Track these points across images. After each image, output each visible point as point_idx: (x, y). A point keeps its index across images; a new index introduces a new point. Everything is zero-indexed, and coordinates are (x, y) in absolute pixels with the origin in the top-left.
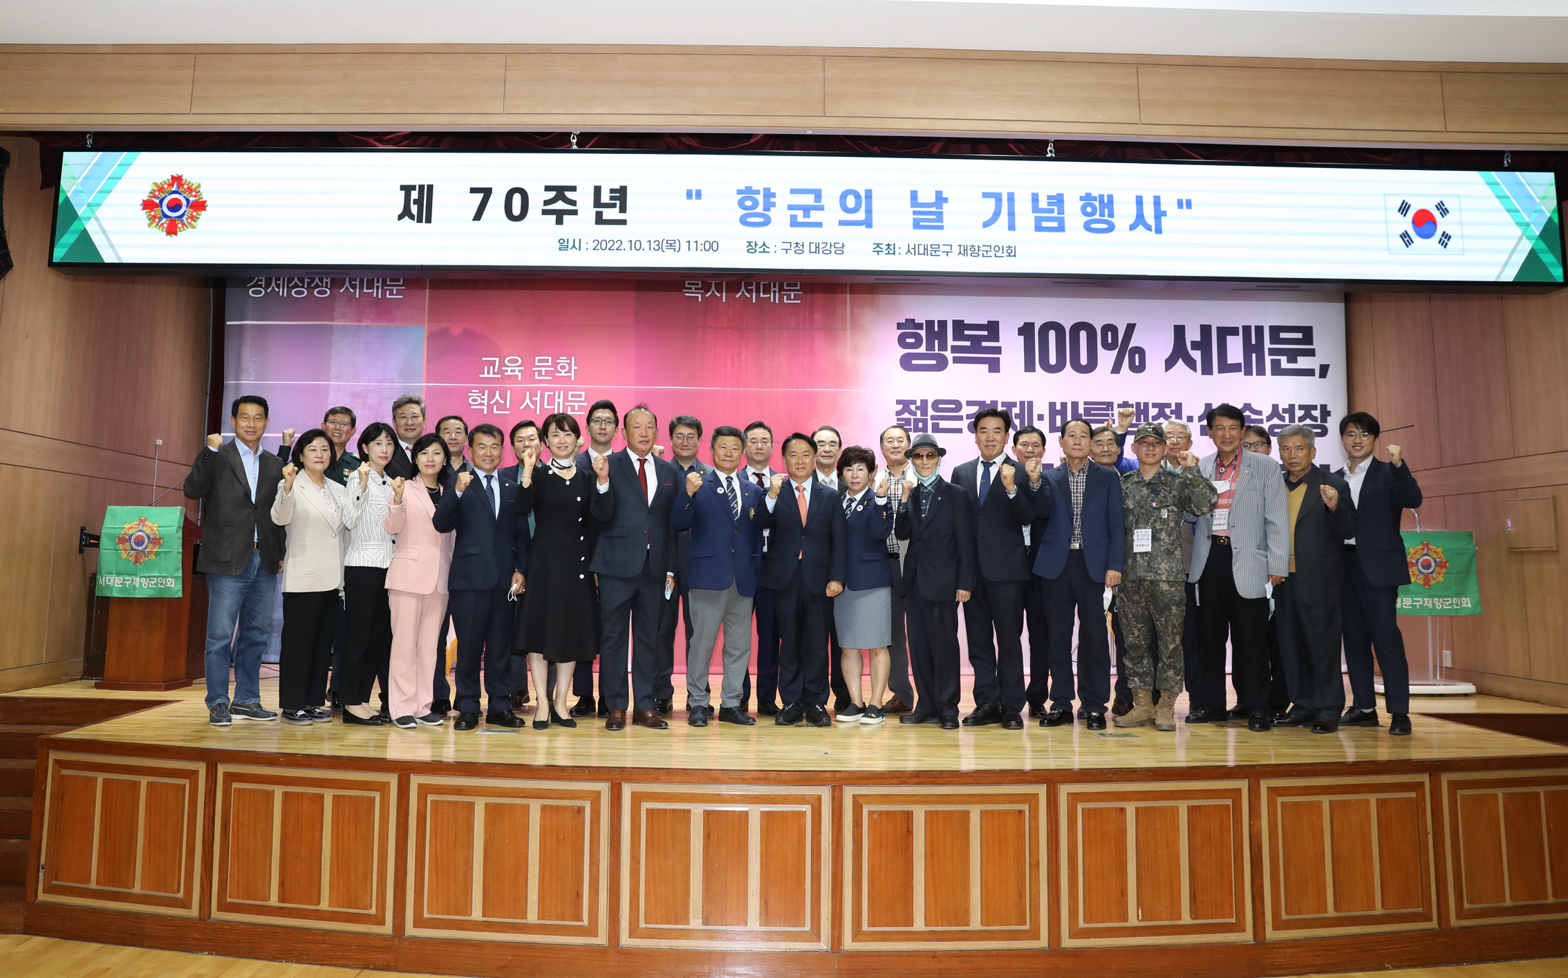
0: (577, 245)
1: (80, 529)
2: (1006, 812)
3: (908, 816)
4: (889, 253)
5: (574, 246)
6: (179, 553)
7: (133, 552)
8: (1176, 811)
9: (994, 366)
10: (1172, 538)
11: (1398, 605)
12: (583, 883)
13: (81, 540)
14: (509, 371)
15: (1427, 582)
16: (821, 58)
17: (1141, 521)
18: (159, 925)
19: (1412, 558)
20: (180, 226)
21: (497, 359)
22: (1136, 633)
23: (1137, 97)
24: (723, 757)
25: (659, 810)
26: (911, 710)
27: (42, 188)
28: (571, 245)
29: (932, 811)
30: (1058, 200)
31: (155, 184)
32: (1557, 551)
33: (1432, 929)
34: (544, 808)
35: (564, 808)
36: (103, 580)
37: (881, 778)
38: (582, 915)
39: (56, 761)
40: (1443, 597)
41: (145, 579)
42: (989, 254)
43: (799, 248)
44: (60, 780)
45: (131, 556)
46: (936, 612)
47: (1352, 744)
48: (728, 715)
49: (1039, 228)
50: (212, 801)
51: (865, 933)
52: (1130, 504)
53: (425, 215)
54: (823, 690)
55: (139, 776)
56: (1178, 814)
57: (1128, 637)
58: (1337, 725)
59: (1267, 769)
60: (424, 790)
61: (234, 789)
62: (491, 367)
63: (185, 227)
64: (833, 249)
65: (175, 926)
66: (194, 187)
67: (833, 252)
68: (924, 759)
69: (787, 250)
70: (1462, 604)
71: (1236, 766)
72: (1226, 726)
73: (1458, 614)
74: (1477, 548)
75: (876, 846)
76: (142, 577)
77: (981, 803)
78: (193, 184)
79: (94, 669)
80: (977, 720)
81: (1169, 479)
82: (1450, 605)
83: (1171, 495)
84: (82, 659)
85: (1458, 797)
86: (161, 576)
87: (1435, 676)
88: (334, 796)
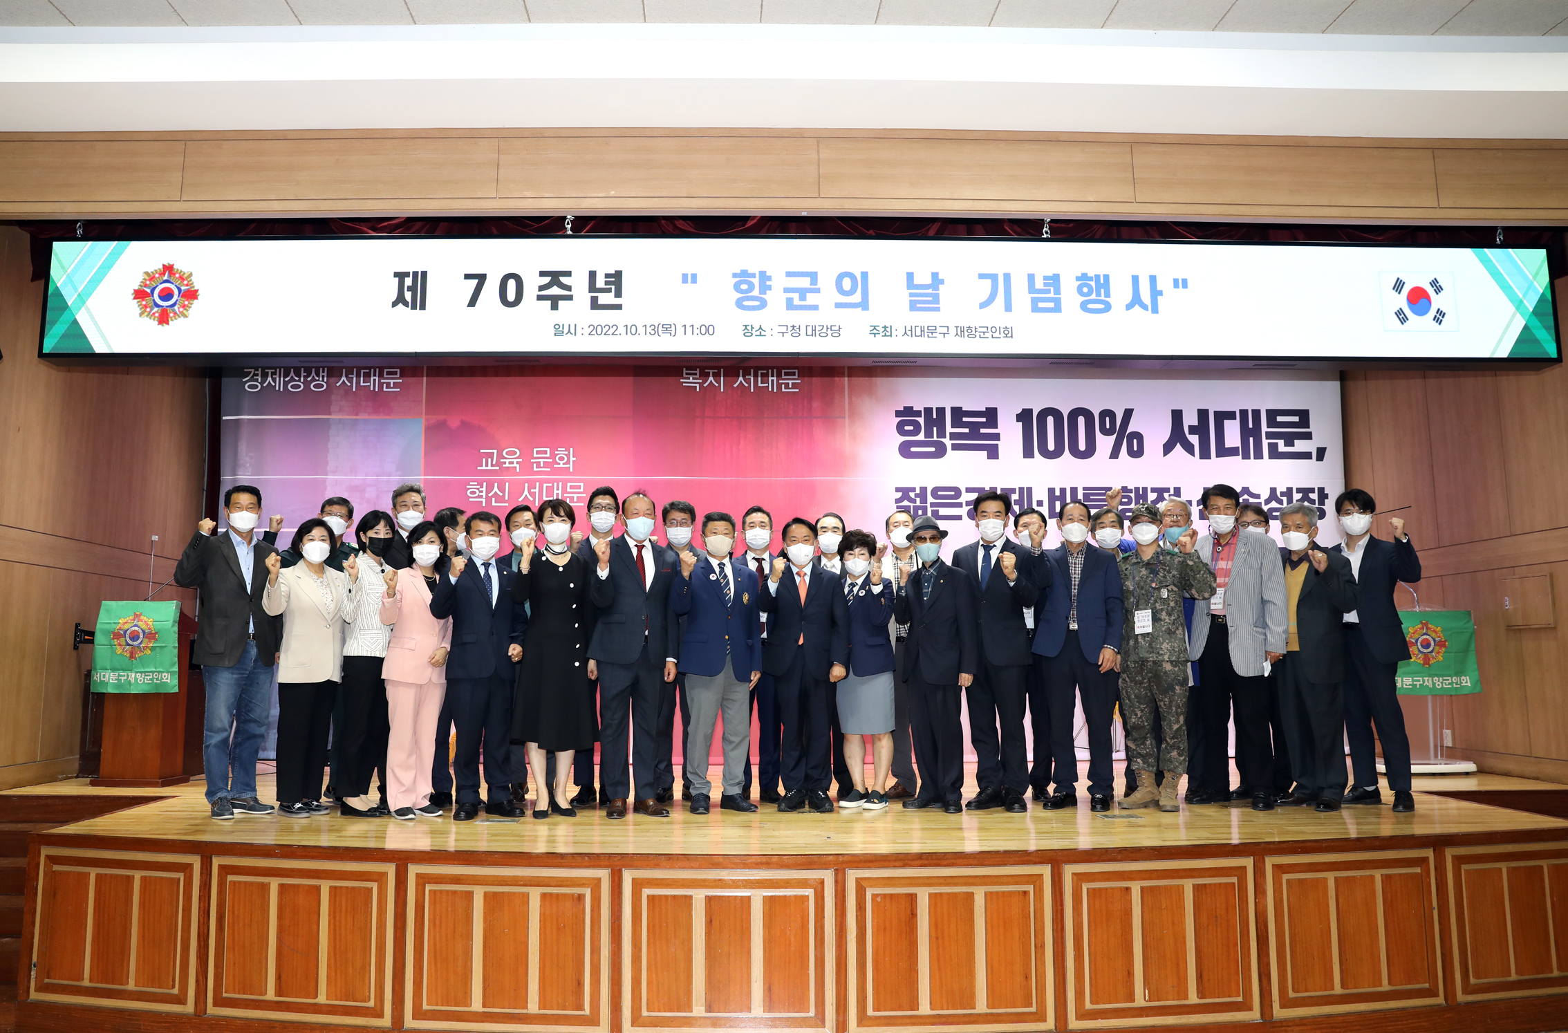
0: (572, 330)
1: (74, 625)
2: (1011, 893)
3: (912, 898)
4: (885, 335)
5: (569, 331)
6: (174, 647)
7: (128, 647)
8: (1181, 889)
9: (993, 453)
10: (1173, 618)
11: (1399, 685)
12: (584, 972)
13: (76, 636)
14: (507, 463)
15: (1427, 661)
16: (815, 139)
17: (1142, 601)
18: (154, 1022)
19: (1411, 637)
20: (171, 315)
21: (495, 451)
22: (1139, 714)
23: (1132, 176)
24: (724, 843)
25: (660, 896)
26: (914, 795)
27: (33, 280)
28: (566, 330)
29: (936, 894)
30: (1054, 280)
31: (146, 273)
32: (1555, 628)
33: (1438, 1005)
34: (544, 896)
35: (564, 895)
36: (98, 676)
37: (885, 861)
38: (584, 1005)
39: (48, 857)
40: (1443, 676)
41: (140, 675)
42: (986, 335)
43: (795, 331)
44: (52, 876)
45: (126, 651)
46: (940, 695)
47: (1354, 821)
48: (728, 803)
49: (1035, 309)
50: (207, 895)
51: (870, 1018)
52: (1130, 585)
53: (419, 301)
54: (826, 776)
55: (133, 871)
56: (1183, 893)
57: (1130, 718)
58: (1340, 803)
59: (1272, 846)
60: (422, 880)
61: (230, 882)
62: (490, 460)
63: (177, 317)
64: (829, 332)
65: (170, 1022)
66: (185, 276)
67: (830, 335)
68: (927, 841)
69: (783, 333)
70: (1461, 683)
71: (1241, 844)
72: (1229, 806)
73: (1458, 693)
74: (1475, 627)
75: (880, 929)
76: (137, 672)
77: (985, 884)
78: (184, 274)
79: (90, 767)
80: (981, 803)
81: (1168, 558)
82: (1449, 684)
83: (1171, 575)
84: (78, 756)
85: (1463, 872)
86: (156, 672)
87: (1436, 756)
88: (331, 887)
